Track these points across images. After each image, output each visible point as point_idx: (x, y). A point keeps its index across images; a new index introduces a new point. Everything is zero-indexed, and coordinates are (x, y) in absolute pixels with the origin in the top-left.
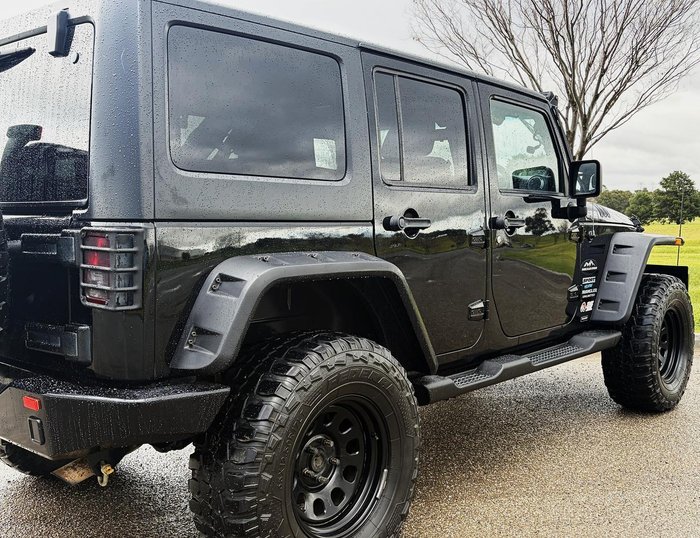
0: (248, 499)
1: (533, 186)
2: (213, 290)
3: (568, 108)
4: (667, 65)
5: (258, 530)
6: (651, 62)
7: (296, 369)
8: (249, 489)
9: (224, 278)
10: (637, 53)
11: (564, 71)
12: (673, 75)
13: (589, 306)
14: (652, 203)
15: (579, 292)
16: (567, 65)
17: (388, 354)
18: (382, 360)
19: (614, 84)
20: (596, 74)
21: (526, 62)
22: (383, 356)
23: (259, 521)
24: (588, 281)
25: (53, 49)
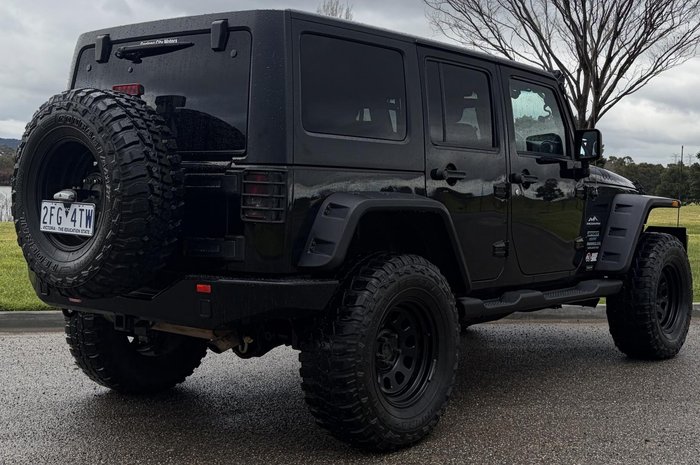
0: (350, 359)
1: (544, 149)
2: (326, 214)
3: (579, 71)
4: (683, 28)
5: (354, 383)
6: (666, 26)
7: (379, 273)
8: (349, 353)
9: (333, 206)
10: (652, 16)
11: (575, 31)
12: (690, 39)
13: (594, 257)
14: (688, 181)
15: (584, 243)
16: (579, 27)
17: (438, 271)
18: (434, 274)
19: (628, 47)
20: (609, 35)
21: (535, 21)
22: (434, 271)
23: (356, 377)
24: (593, 235)
25: (216, 46)
